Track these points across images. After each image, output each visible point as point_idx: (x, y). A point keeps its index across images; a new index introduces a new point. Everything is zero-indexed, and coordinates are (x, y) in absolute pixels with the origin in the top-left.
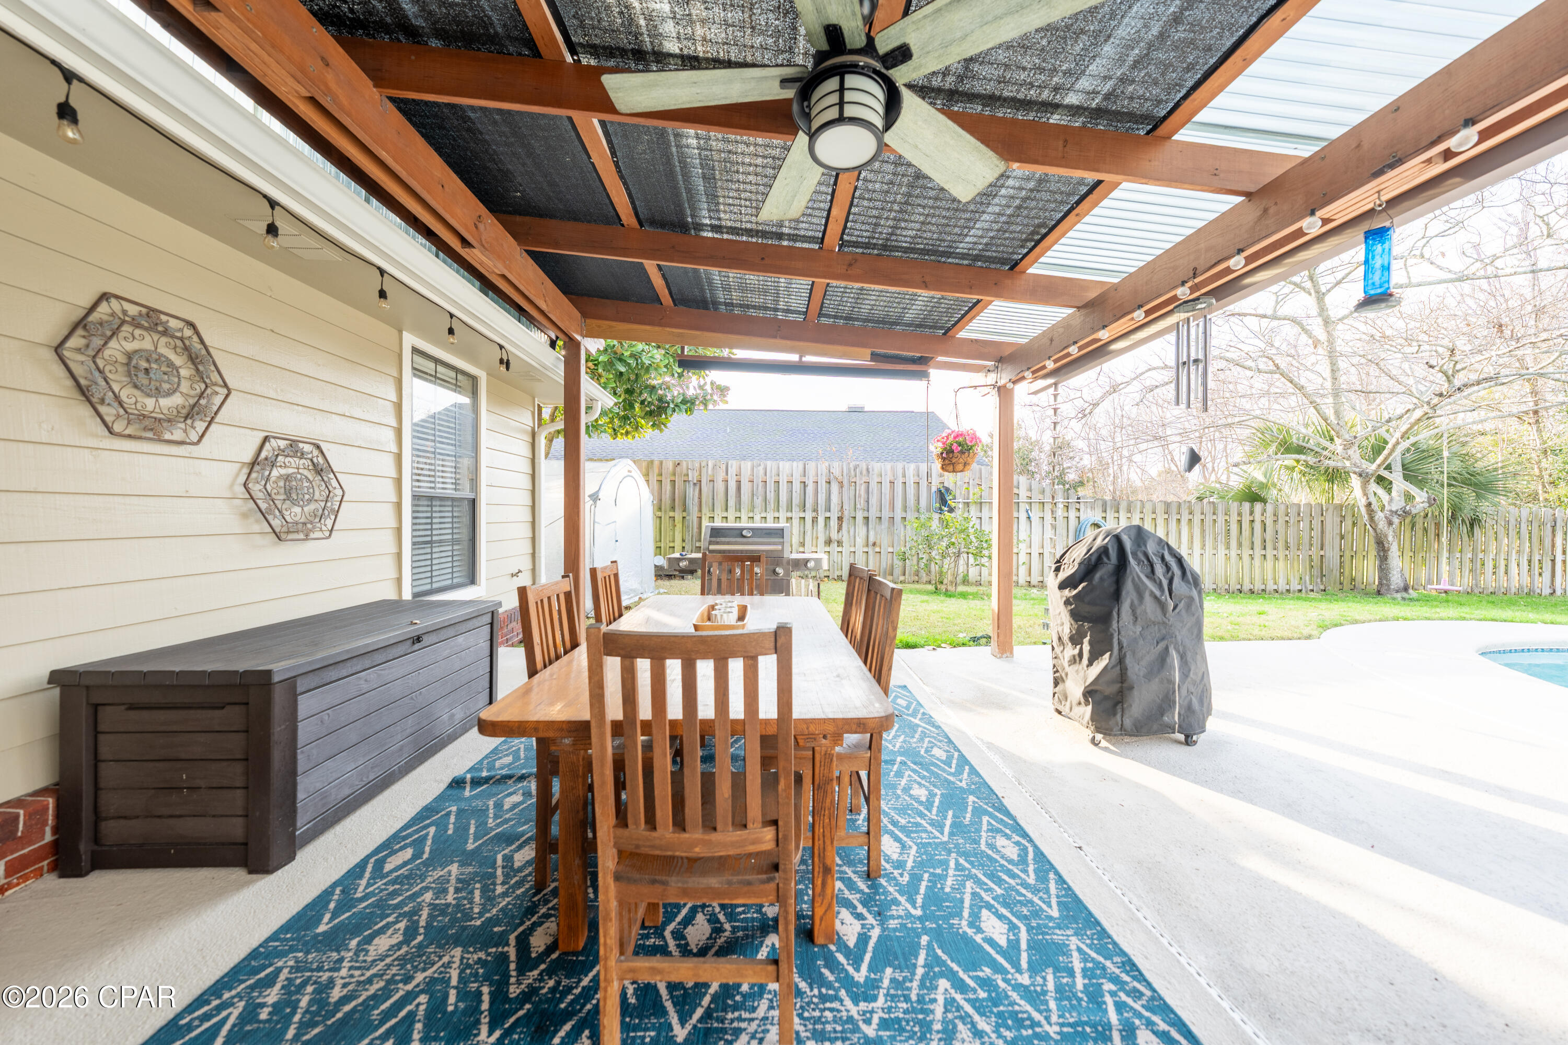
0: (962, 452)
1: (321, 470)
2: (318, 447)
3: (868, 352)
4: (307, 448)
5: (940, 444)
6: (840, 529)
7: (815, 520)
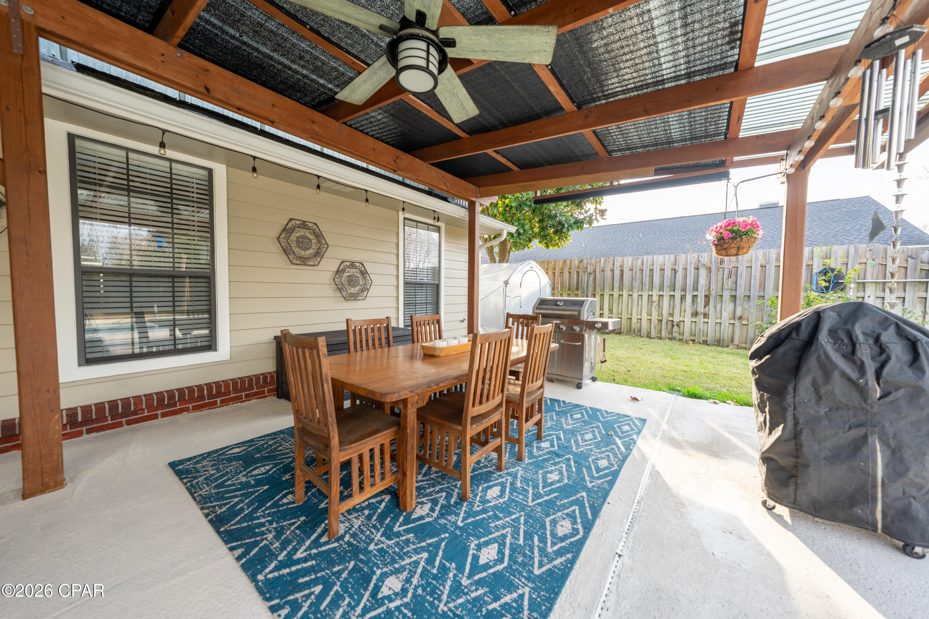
0: (734, 238)
1: (364, 273)
2: (362, 264)
3: (653, 169)
4: (357, 265)
5: (714, 234)
6: (707, 304)
7: (683, 298)
